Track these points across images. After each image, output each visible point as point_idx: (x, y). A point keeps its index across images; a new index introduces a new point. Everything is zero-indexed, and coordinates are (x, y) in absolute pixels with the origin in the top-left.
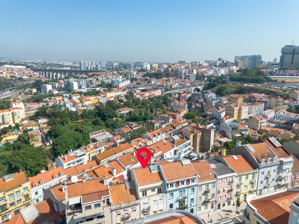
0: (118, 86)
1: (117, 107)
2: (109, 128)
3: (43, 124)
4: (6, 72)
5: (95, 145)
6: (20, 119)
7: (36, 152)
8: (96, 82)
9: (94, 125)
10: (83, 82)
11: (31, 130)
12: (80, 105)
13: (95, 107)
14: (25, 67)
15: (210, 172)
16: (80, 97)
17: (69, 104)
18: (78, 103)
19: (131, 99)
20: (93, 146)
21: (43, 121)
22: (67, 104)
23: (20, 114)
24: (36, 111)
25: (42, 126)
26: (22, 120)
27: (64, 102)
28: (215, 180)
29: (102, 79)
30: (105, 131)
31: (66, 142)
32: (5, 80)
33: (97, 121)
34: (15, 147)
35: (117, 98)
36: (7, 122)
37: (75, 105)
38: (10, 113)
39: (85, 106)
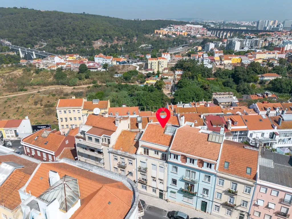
0: (283, 48)
1: (261, 70)
2: (239, 93)
3: (178, 75)
4: (186, 30)
5: (206, 104)
6: (163, 68)
7: (158, 96)
8: (262, 43)
9: (224, 87)
10: (247, 43)
11: (167, 78)
12: (218, 64)
13: (234, 68)
14: (202, 26)
15: (251, 168)
16: (223, 55)
17: (207, 60)
18: (217, 61)
19: (286, 64)
20: (204, 104)
21: (179, 72)
22: (205, 60)
23: (164, 64)
24: (176, 63)
25: (177, 77)
26: (165, 69)
27: (203, 58)
28: (251, 183)
29: (272, 40)
30: (232, 94)
31: (184, 95)
32: (183, 37)
33: (228, 82)
34: (150, 89)
35: (267, 60)
36: (153, 69)
37: (213, 62)
38: (157, 61)
39: (223, 65)
